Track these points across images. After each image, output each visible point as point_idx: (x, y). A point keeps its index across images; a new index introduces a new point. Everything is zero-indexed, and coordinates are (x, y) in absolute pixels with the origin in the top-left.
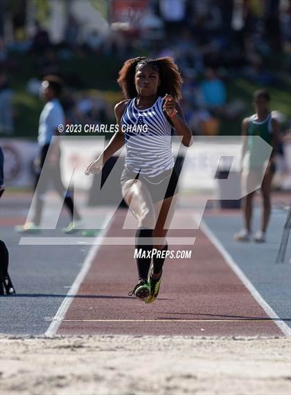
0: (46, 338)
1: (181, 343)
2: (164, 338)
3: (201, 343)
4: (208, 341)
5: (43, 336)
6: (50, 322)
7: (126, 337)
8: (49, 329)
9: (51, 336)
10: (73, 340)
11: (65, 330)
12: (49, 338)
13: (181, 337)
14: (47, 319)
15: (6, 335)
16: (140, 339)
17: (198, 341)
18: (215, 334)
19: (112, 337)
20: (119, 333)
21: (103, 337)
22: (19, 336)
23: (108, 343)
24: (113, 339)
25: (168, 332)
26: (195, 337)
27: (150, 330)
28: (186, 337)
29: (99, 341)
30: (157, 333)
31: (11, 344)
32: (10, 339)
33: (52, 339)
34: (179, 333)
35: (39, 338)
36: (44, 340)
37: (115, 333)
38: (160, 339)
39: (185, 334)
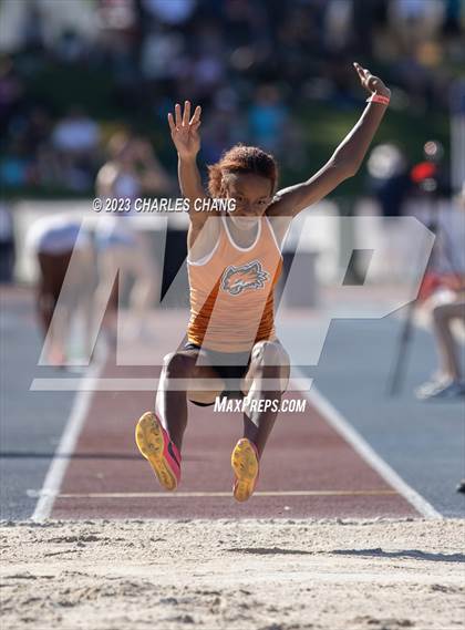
0: (33, 525)
1: (255, 530)
2: (226, 523)
3: (288, 530)
4: (299, 527)
5: (28, 522)
6: (36, 499)
7: (164, 521)
8: (37, 510)
9: (42, 523)
10: (78, 528)
11: (62, 511)
12: (39, 525)
13: (254, 520)
14: (30, 493)
16: (187, 525)
17: (282, 527)
18: (308, 516)
19: (141, 523)
20: (152, 516)
21: (127, 523)
23: (137, 532)
24: (144, 527)
25: (231, 513)
26: (276, 520)
27: (202, 510)
28: (262, 521)
29: (122, 529)
30: (214, 516)
33: (44, 526)
34: (249, 514)
35: (22, 525)
36: (30, 528)
37: (145, 516)
38: (219, 524)
39: (259, 515)
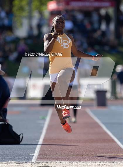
0: (32, 163)
1: (91, 165)
2: (83, 163)
3: (99, 164)
4: (102, 164)
5: (31, 162)
6: (33, 156)
7: (67, 162)
8: (33, 159)
9: (34, 162)
10: (44, 164)
11: (40, 159)
12: (33, 163)
13: (90, 162)
14: (31, 154)
15: (15, 162)
16: (73, 163)
18: (105, 161)
19: (61, 162)
20: (63, 161)
21: (57, 162)
22: (21, 162)
23: (60, 165)
24: (61, 163)
25: (84, 160)
26: (96, 162)
27: (77, 159)
28: (92, 162)
29: (55, 164)
30: (80, 161)
31: (18, 166)
32: (17, 163)
33: (35, 163)
34: (89, 160)
35: (29, 163)
36: (31, 164)
37: (62, 160)
38: (81, 163)
39: (92, 161)
